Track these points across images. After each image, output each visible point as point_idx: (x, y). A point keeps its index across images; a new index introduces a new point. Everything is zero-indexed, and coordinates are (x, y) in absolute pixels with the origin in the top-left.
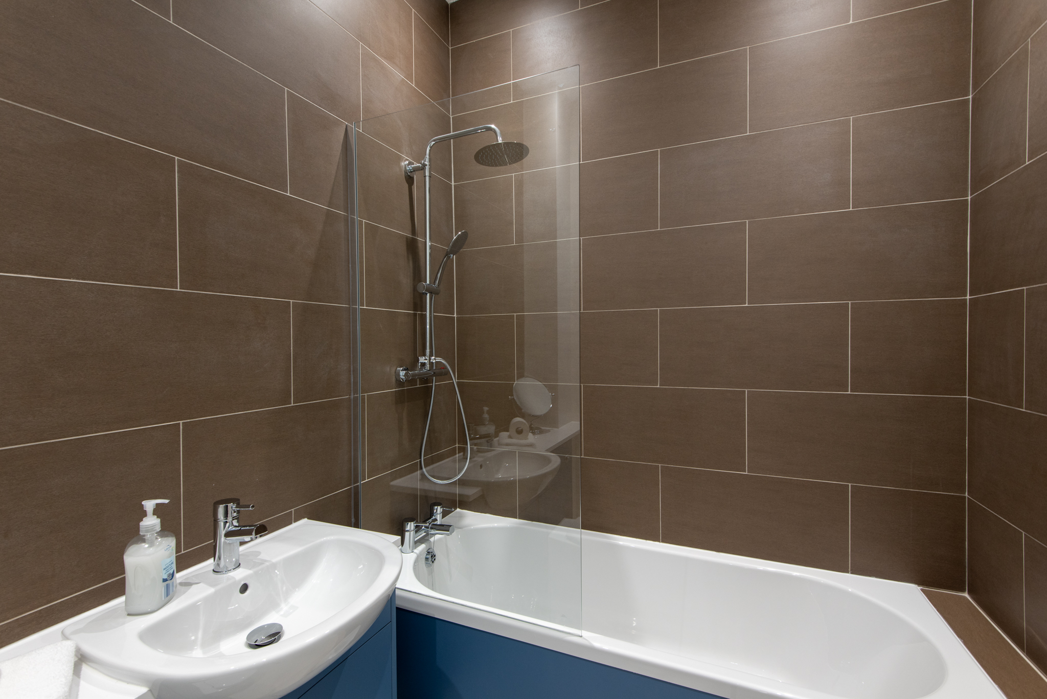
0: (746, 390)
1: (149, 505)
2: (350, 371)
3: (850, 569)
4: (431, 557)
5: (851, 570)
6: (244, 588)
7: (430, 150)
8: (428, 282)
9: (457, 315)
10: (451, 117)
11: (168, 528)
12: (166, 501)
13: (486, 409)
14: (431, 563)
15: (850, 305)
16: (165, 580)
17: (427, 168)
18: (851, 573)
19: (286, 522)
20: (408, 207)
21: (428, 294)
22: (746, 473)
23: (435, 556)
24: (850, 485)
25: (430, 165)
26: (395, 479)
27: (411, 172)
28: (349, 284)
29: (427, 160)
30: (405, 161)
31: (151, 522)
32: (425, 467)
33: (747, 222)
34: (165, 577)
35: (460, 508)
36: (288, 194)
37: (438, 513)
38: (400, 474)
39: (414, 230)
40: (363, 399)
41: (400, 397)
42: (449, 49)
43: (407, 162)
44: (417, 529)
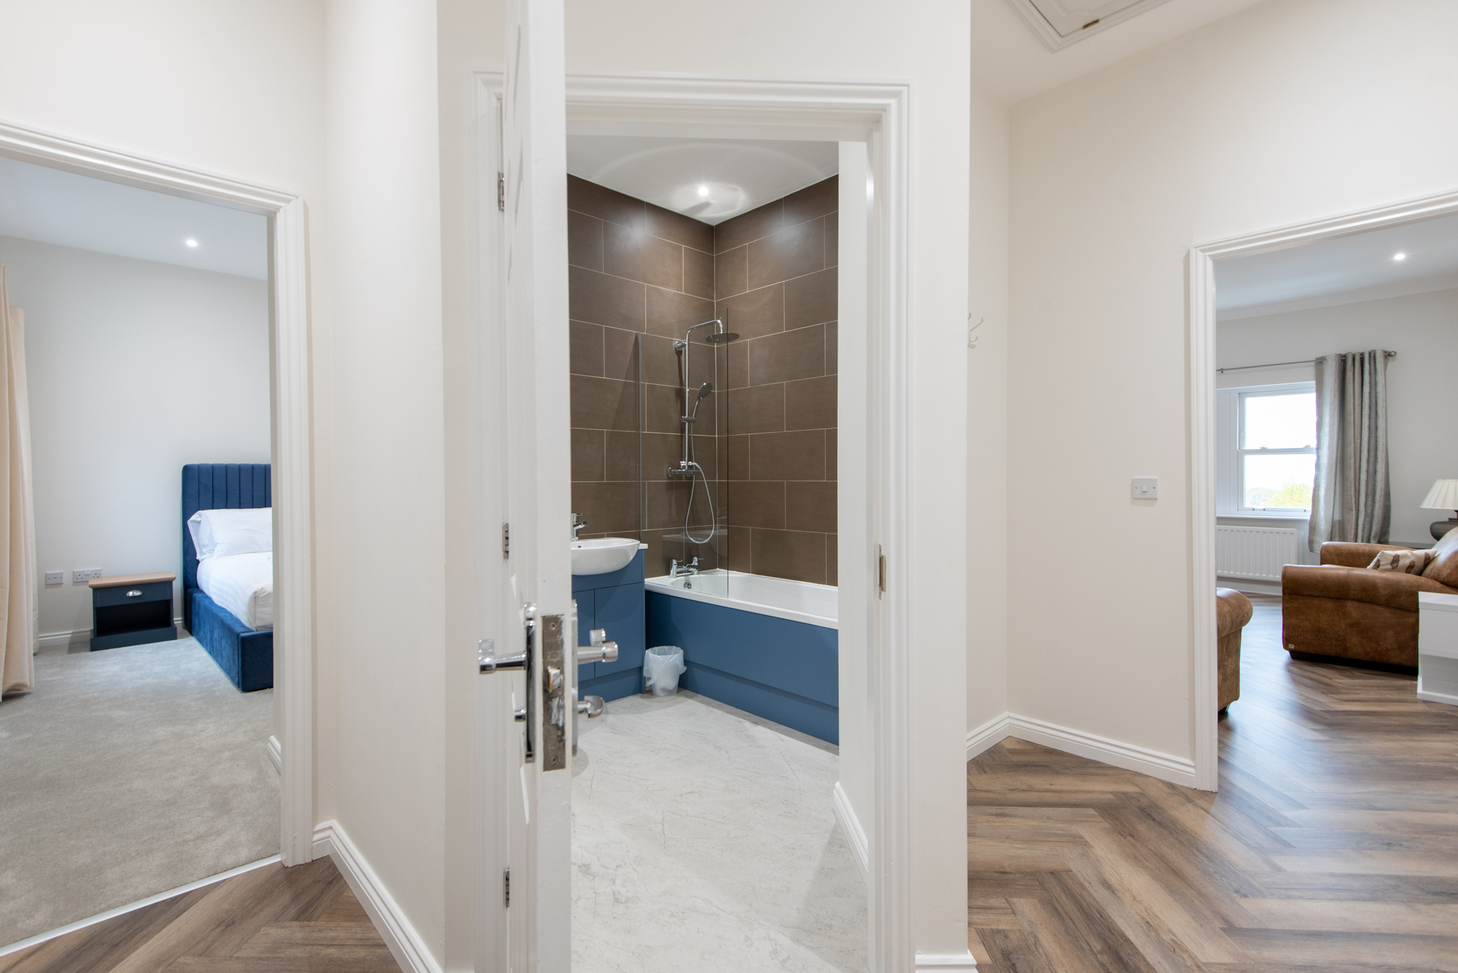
2: (637, 467)
4: (689, 583)
6: (580, 546)
7: (688, 336)
8: (687, 416)
9: (717, 436)
10: (715, 302)
14: (688, 585)
20: (677, 369)
21: (687, 423)
23: (691, 582)
25: (688, 345)
26: (666, 534)
27: (679, 348)
28: (636, 420)
29: (686, 341)
32: (688, 532)
36: (605, 378)
37: (695, 561)
38: (670, 532)
39: (682, 383)
40: (644, 484)
41: (670, 486)
42: (713, 257)
43: (676, 342)
44: (679, 565)
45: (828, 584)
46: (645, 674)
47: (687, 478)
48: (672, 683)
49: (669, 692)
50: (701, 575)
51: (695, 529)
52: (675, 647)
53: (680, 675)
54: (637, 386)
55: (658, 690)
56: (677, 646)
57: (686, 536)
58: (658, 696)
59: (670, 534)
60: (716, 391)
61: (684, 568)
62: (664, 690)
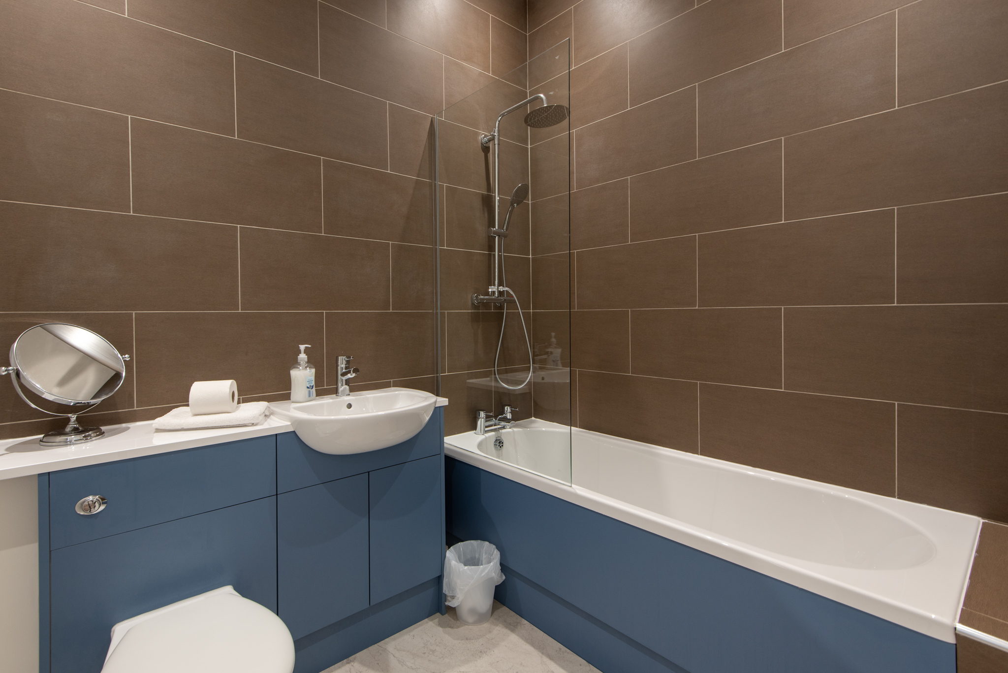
0: (783, 307)
1: (302, 347)
2: (433, 293)
3: (896, 494)
4: (499, 443)
5: (898, 495)
6: (349, 406)
7: (499, 124)
8: (497, 228)
9: (532, 256)
10: (528, 91)
11: (311, 362)
12: (310, 346)
13: (553, 334)
14: (499, 447)
15: (896, 211)
16: (308, 388)
17: (496, 138)
18: (898, 498)
19: (387, 385)
20: (484, 170)
21: (497, 237)
22: (783, 390)
23: (502, 443)
24: (896, 403)
25: (498, 135)
26: (472, 378)
27: (487, 143)
28: (433, 231)
29: (496, 131)
30: (482, 135)
31: (303, 357)
32: (498, 374)
33: (783, 139)
34: (309, 386)
35: (534, 417)
36: (389, 172)
37: (508, 412)
38: (477, 375)
39: (489, 188)
40: (443, 314)
41: (476, 318)
42: (526, 36)
43: (483, 136)
44: (488, 418)
45: (701, 454)
46: (445, 590)
47: (496, 307)
48: (482, 601)
49: (481, 618)
50: (515, 429)
51: (507, 371)
52: (487, 543)
53: (496, 587)
54: (432, 187)
55: (464, 612)
56: (490, 542)
57: (496, 380)
58: (466, 623)
59: (476, 378)
60: (530, 202)
61: (494, 421)
62: (473, 611)
